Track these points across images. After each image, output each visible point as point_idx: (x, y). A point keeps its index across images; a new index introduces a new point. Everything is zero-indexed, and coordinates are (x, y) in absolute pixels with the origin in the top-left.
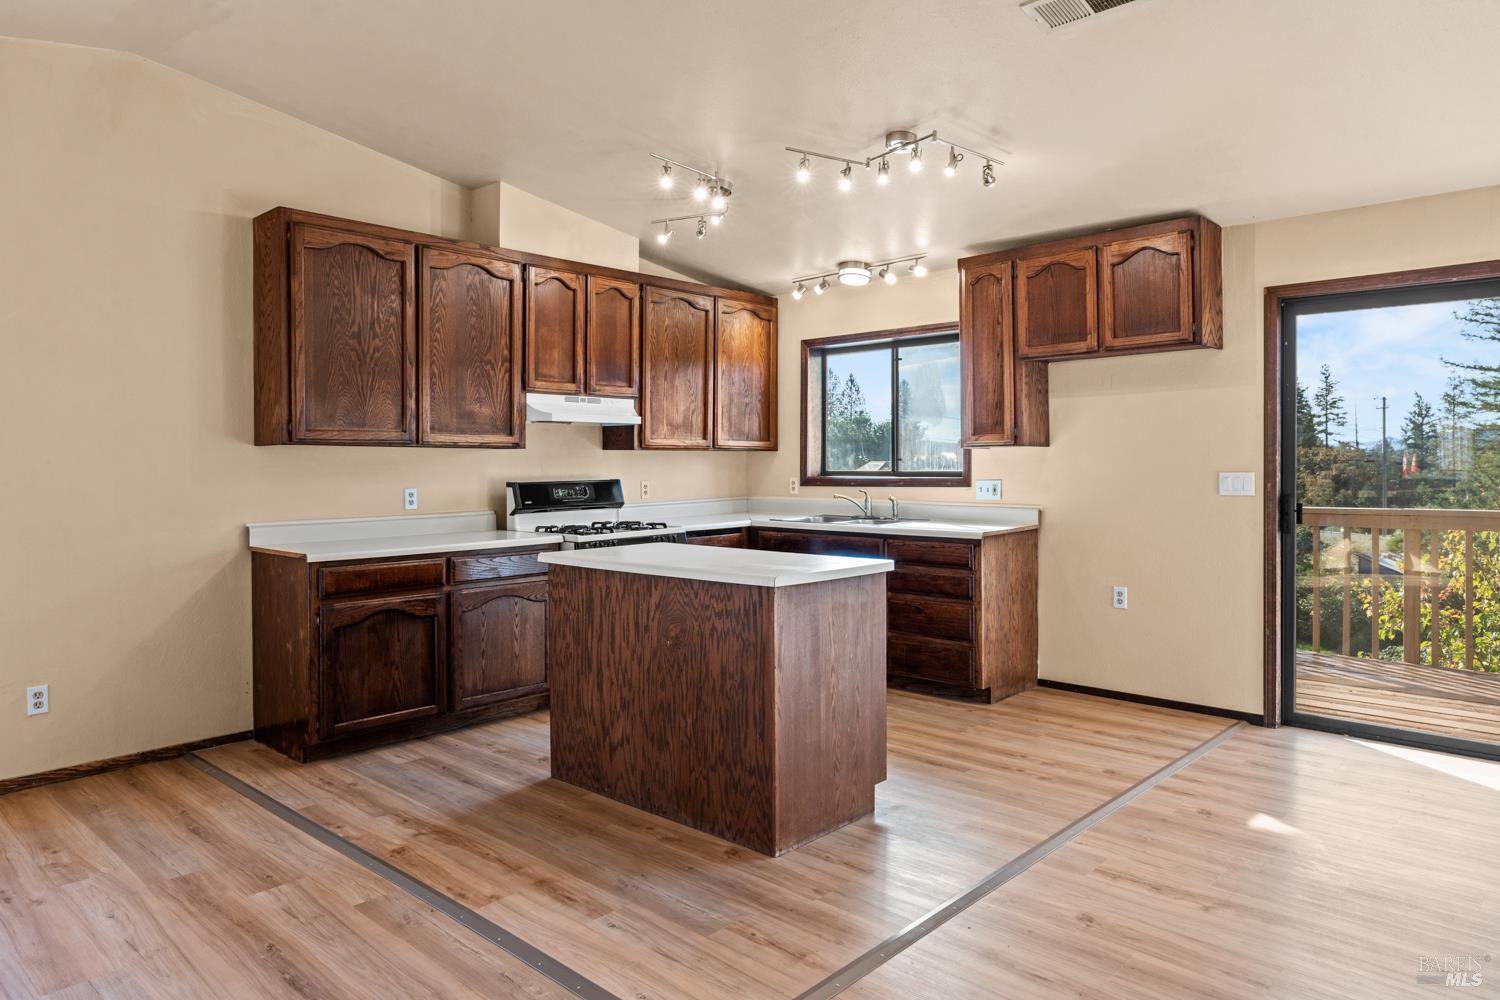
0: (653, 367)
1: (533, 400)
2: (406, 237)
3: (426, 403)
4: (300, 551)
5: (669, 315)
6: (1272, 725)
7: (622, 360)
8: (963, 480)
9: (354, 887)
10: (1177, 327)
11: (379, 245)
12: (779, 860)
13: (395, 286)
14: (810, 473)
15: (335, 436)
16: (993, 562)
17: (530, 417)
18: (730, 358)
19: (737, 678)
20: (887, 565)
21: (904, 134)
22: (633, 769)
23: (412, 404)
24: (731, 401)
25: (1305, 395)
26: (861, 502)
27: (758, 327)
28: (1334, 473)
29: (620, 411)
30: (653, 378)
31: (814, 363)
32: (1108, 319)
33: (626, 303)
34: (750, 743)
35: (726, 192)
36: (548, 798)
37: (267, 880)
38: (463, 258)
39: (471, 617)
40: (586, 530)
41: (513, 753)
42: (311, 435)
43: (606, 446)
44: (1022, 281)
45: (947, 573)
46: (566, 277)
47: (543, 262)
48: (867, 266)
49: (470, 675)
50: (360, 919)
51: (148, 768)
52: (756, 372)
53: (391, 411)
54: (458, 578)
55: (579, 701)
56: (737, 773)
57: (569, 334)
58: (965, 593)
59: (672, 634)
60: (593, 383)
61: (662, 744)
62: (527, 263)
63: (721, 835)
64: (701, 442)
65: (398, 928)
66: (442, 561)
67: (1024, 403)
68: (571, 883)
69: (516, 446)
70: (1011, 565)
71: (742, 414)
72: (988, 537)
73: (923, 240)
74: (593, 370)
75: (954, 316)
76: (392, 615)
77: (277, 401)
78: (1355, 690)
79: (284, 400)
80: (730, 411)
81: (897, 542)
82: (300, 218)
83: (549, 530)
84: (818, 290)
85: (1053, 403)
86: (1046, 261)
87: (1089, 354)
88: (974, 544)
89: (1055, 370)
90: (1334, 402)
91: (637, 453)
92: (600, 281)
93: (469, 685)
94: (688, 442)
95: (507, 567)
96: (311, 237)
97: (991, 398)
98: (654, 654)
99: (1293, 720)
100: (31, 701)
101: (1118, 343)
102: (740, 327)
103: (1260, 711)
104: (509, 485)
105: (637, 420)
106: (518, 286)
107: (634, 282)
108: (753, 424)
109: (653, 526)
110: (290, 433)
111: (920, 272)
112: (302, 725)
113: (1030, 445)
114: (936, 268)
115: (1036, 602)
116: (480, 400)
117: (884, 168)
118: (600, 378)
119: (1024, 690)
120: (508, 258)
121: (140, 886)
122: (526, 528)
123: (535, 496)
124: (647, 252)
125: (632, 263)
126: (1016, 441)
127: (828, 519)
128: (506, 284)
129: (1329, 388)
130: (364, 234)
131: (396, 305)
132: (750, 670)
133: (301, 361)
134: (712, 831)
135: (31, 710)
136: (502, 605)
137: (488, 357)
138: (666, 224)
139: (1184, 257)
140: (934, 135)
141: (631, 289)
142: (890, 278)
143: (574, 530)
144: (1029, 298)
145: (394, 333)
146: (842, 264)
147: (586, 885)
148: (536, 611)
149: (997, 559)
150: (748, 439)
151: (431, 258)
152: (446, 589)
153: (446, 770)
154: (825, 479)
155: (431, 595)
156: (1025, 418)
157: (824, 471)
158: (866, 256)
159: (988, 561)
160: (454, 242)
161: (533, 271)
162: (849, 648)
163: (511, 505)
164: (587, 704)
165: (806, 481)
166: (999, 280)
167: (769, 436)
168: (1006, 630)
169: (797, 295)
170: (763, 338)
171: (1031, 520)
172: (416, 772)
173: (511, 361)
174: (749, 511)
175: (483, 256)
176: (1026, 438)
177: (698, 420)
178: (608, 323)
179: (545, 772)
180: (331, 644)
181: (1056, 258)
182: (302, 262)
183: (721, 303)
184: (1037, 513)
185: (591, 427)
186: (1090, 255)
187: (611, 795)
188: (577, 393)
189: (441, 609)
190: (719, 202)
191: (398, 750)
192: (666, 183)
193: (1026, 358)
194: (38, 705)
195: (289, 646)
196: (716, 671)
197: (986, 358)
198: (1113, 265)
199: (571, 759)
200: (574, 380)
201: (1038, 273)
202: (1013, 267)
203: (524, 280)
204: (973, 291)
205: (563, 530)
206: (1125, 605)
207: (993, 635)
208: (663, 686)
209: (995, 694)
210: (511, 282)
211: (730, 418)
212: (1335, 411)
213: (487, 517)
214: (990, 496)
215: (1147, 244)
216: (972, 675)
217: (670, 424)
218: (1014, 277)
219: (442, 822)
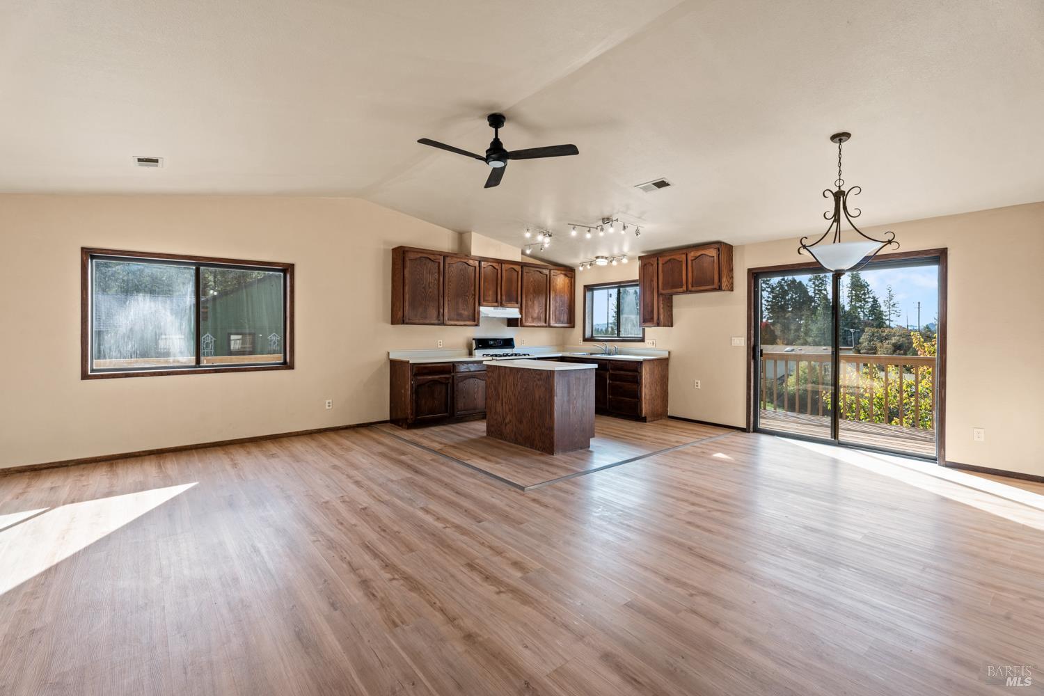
0: (526, 297)
1: (482, 309)
2: (440, 253)
3: (446, 311)
4: (408, 360)
5: (532, 276)
6: (749, 432)
7: (514, 294)
8: (642, 340)
9: (428, 457)
10: (713, 284)
11: (432, 257)
12: (555, 456)
13: (437, 270)
14: (586, 337)
15: (417, 322)
16: (648, 369)
17: (482, 315)
18: (555, 292)
19: (544, 399)
20: (596, 366)
21: (608, 219)
22: (512, 431)
23: (442, 311)
24: (556, 309)
25: (878, 300)
26: (604, 348)
27: (567, 280)
28: (893, 341)
29: (513, 312)
30: (526, 300)
31: (588, 294)
32: (690, 280)
33: (516, 273)
34: (547, 420)
35: (550, 236)
36: (485, 441)
37: (404, 454)
38: (459, 260)
39: (461, 385)
40: (500, 356)
41: (474, 429)
42: (410, 321)
43: (508, 326)
44: (660, 265)
45: (630, 373)
46: (494, 264)
47: (486, 259)
48: (606, 258)
49: (460, 404)
50: (431, 462)
51: (359, 429)
52: (566, 298)
53: (434, 313)
54: (457, 371)
55: (495, 409)
56: (543, 429)
57: (495, 285)
58: (637, 381)
59: (525, 386)
60: (504, 303)
61: (521, 422)
62: (481, 259)
63: (539, 450)
64: (544, 324)
65: (442, 464)
66: (451, 365)
67: (661, 311)
68: (490, 457)
69: (476, 325)
70: (656, 372)
71: (560, 314)
72: (645, 360)
73: (626, 249)
74: (504, 298)
75: (637, 277)
76: (435, 382)
77: (399, 310)
78: (799, 425)
79: (402, 310)
80: (555, 313)
81: (614, 362)
82: (407, 249)
83: (487, 355)
84: (589, 267)
85: (675, 311)
86: (669, 258)
87: (684, 293)
88: (640, 363)
89: (675, 298)
90: (894, 304)
91: (520, 328)
92: (507, 265)
93: (460, 408)
94: (539, 325)
95: (473, 368)
96: (411, 256)
97: (650, 309)
98: (519, 393)
99: (757, 430)
100: (327, 404)
101: (693, 289)
102: (560, 280)
103: (745, 427)
104: (473, 339)
105: (519, 316)
106: (477, 269)
107: (519, 265)
108: (565, 317)
109: (525, 355)
110: (403, 321)
111: (625, 261)
112: (407, 419)
113: (664, 326)
114: (631, 259)
115: (667, 386)
116: (464, 309)
117: (602, 230)
118: (506, 301)
119: (661, 419)
120: (474, 259)
121: (369, 453)
122: (479, 355)
123: (483, 343)
124: (523, 253)
125: (518, 258)
126: (658, 325)
127: (591, 354)
128: (473, 268)
129: (891, 297)
130: (427, 253)
131: (437, 277)
132: (547, 397)
133: (407, 297)
134: (536, 449)
135: (327, 407)
136: (472, 380)
137: (467, 294)
138: (529, 246)
139: (715, 258)
140: (617, 220)
141: (518, 268)
142: (614, 263)
143: (496, 356)
144: (663, 271)
145: (436, 287)
146: (597, 257)
147: (495, 458)
148: (482, 383)
149: (650, 369)
150: (563, 323)
151: (448, 260)
152: (452, 374)
153: (452, 433)
154: (592, 339)
155: (447, 376)
156: (662, 317)
157: (592, 336)
158: (606, 254)
159: (645, 370)
160: (456, 254)
161: (483, 263)
162: (581, 392)
163: (474, 347)
164: (498, 411)
165: (585, 340)
166: (652, 265)
167: (571, 323)
168: (654, 395)
169: (581, 268)
170: (569, 284)
171: (665, 355)
172: (443, 433)
173: (475, 295)
174: (563, 351)
175: (465, 258)
176: (662, 323)
177: (543, 316)
178: (510, 281)
179: (485, 434)
180: (417, 390)
181: (672, 257)
182: (408, 264)
183: (552, 272)
184: (667, 353)
185: (503, 319)
186: (684, 256)
187: (506, 440)
188: (498, 306)
189: (451, 381)
190: (547, 240)
191: (436, 427)
192: (528, 235)
193: (662, 294)
194: (329, 406)
195: (403, 391)
196: (537, 396)
197: (648, 294)
198: (692, 260)
199: (493, 429)
200: (497, 302)
201: (666, 263)
202: (658, 260)
203: (480, 266)
204: (644, 268)
205: (492, 356)
206: (699, 387)
207: (648, 397)
208: (522, 403)
209: (648, 419)
210: (475, 267)
211: (555, 315)
212: (895, 309)
213: (465, 351)
214: (651, 346)
215: (703, 253)
216: (639, 411)
217: (532, 317)
218: (658, 264)
219: (452, 444)
